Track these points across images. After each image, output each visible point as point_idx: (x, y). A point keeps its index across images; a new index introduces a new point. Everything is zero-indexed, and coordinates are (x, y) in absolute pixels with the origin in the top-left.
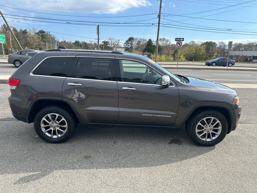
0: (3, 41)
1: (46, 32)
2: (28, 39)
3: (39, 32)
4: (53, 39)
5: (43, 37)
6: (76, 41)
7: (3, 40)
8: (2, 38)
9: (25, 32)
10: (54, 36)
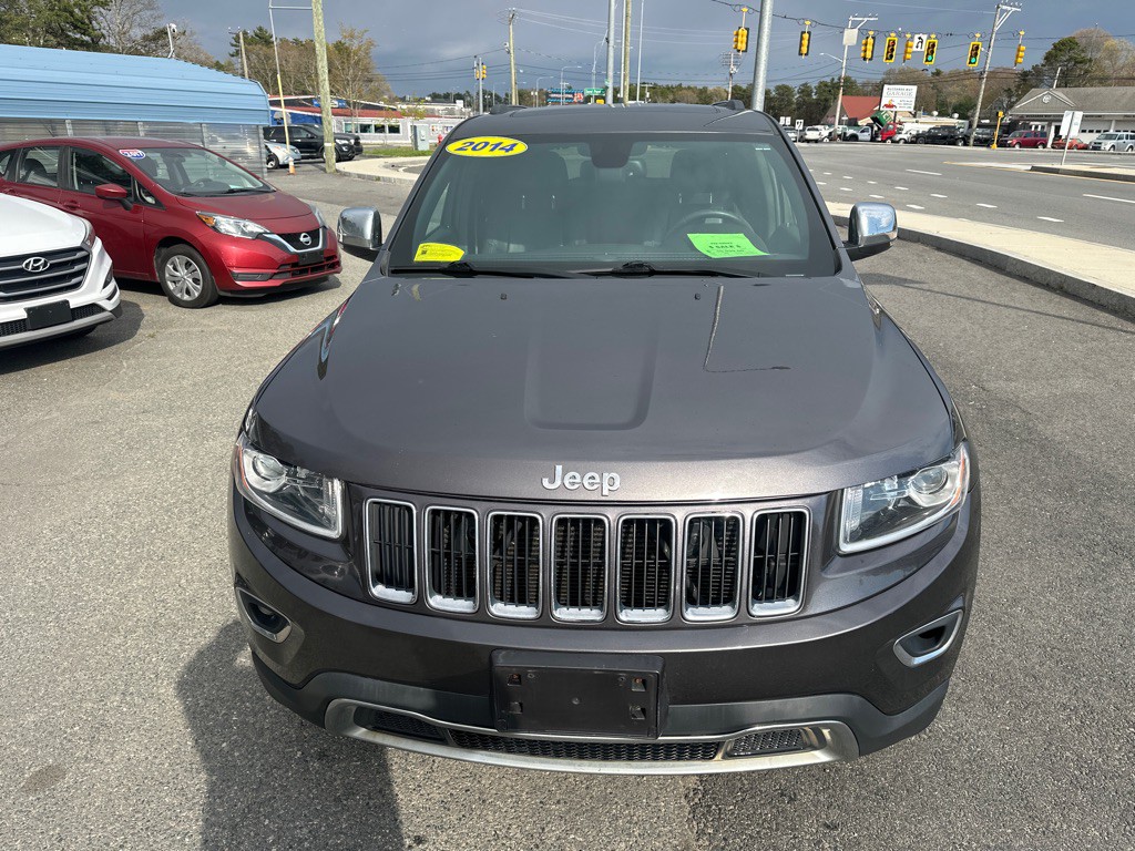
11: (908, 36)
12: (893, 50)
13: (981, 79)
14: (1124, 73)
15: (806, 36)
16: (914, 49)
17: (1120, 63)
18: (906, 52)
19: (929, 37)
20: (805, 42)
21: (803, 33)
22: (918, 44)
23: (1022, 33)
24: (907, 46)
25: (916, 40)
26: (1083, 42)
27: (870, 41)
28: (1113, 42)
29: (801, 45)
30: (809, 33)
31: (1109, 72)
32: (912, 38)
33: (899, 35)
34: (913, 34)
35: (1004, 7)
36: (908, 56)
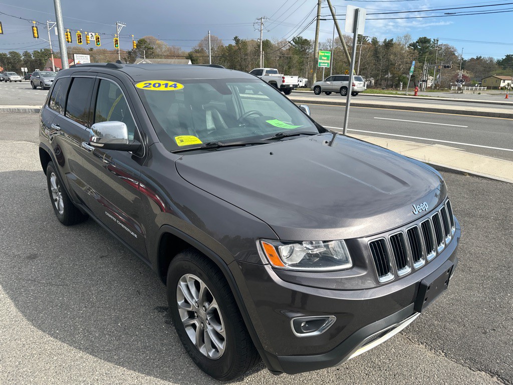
0: (325, 63)
1: (432, 40)
2: (392, 57)
3: (417, 42)
4: (449, 54)
5: (423, 51)
6: (507, 56)
7: (326, 61)
8: (326, 58)
9: (388, 44)
10: (453, 48)
11: (86, 33)
12: (81, 39)
13: (118, 53)
14: (165, 54)
15: (35, 28)
16: (90, 39)
17: (164, 50)
18: (87, 40)
19: (95, 34)
20: (35, 31)
21: (33, 27)
22: (92, 37)
23: (133, 36)
24: (87, 37)
25: (90, 35)
26: (148, 41)
27: (69, 34)
28: (158, 42)
29: (34, 33)
30: (36, 27)
31: (160, 53)
32: (88, 34)
33: (81, 32)
34: (88, 32)
35: (119, 24)
36: (89, 42)
